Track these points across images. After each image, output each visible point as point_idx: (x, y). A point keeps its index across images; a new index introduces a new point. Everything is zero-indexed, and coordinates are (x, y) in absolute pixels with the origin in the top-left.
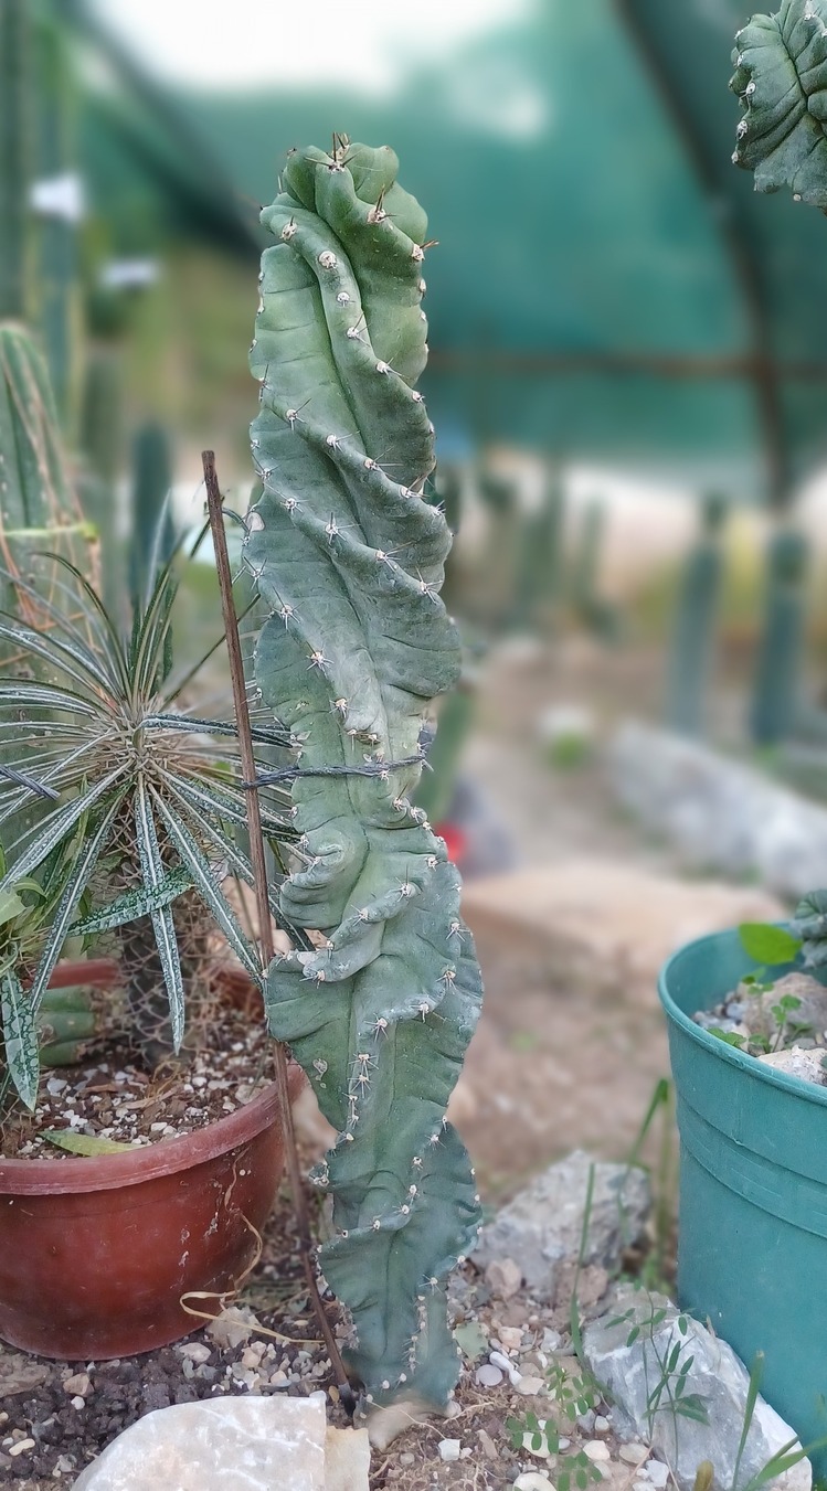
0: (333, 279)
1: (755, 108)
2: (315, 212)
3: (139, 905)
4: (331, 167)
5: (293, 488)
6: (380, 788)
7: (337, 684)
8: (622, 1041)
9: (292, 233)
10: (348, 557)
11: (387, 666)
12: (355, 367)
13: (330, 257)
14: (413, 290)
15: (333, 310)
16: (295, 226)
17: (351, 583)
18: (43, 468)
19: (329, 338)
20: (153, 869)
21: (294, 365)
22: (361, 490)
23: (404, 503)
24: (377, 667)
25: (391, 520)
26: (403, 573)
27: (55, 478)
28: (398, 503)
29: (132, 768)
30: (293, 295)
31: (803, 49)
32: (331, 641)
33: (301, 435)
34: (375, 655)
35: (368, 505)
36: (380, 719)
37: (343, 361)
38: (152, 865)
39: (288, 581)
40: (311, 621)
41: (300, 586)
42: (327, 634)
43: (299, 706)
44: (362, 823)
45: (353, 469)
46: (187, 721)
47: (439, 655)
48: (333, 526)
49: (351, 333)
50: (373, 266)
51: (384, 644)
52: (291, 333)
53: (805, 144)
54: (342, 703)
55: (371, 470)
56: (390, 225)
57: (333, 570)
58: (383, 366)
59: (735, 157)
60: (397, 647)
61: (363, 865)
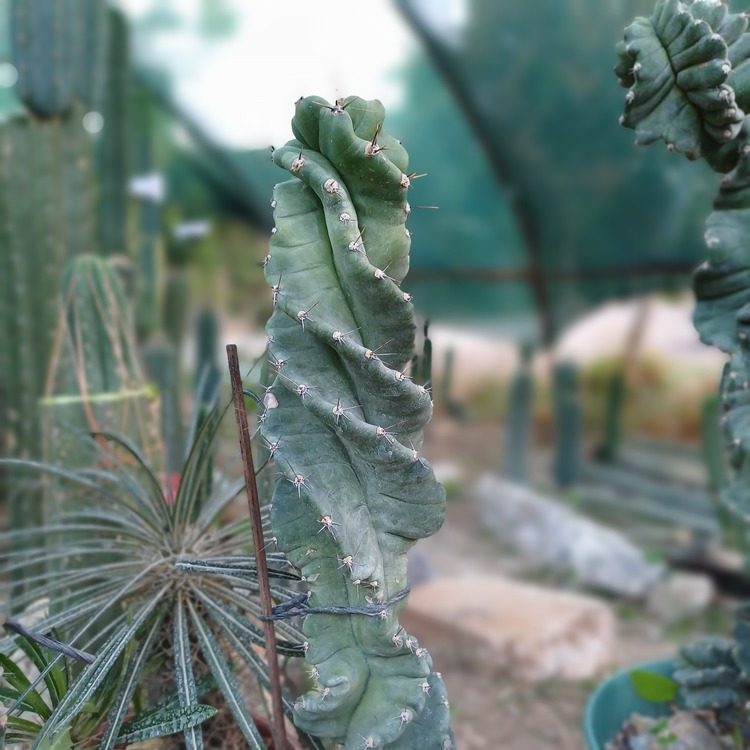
0: (336, 203)
1: (641, 80)
2: (319, 151)
3: (174, 721)
4: (333, 110)
5: (303, 375)
6: (381, 626)
7: (344, 544)
8: (514, 709)
9: (300, 165)
10: (352, 434)
11: (383, 518)
12: (355, 275)
13: (332, 184)
14: (400, 212)
15: (336, 228)
16: (302, 159)
17: (353, 451)
18: (118, 351)
19: (332, 251)
20: (187, 688)
21: (303, 274)
22: (360, 375)
23: (397, 386)
24: (374, 519)
25: (384, 398)
26: (399, 445)
27: (126, 359)
28: (393, 385)
29: (173, 587)
30: (301, 218)
31: (677, 36)
32: (336, 503)
33: (310, 332)
34: (373, 509)
35: (367, 387)
36: (380, 566)
37: (344, 270)
38: (186, 681)
39: (299, 451)
40: (320, 487)
41: (310, 455)
42: (333, 497)
43: (309, 552)
44: (364, 653)
45: (354, 359)
46: (214, 565)
47: (426, 508)
48: (338, 407)
49: (351, 246)
50: (368, 193)
51: (381, 500)
52: (299, 249)
53: (675, 108)
54: (348, 560)
55: (370, 360)
56: (383, 157)
57: (337, 440)
58: (379, 273)
59: (622, 119)
60: (392, 503)
61: (365, 689)
